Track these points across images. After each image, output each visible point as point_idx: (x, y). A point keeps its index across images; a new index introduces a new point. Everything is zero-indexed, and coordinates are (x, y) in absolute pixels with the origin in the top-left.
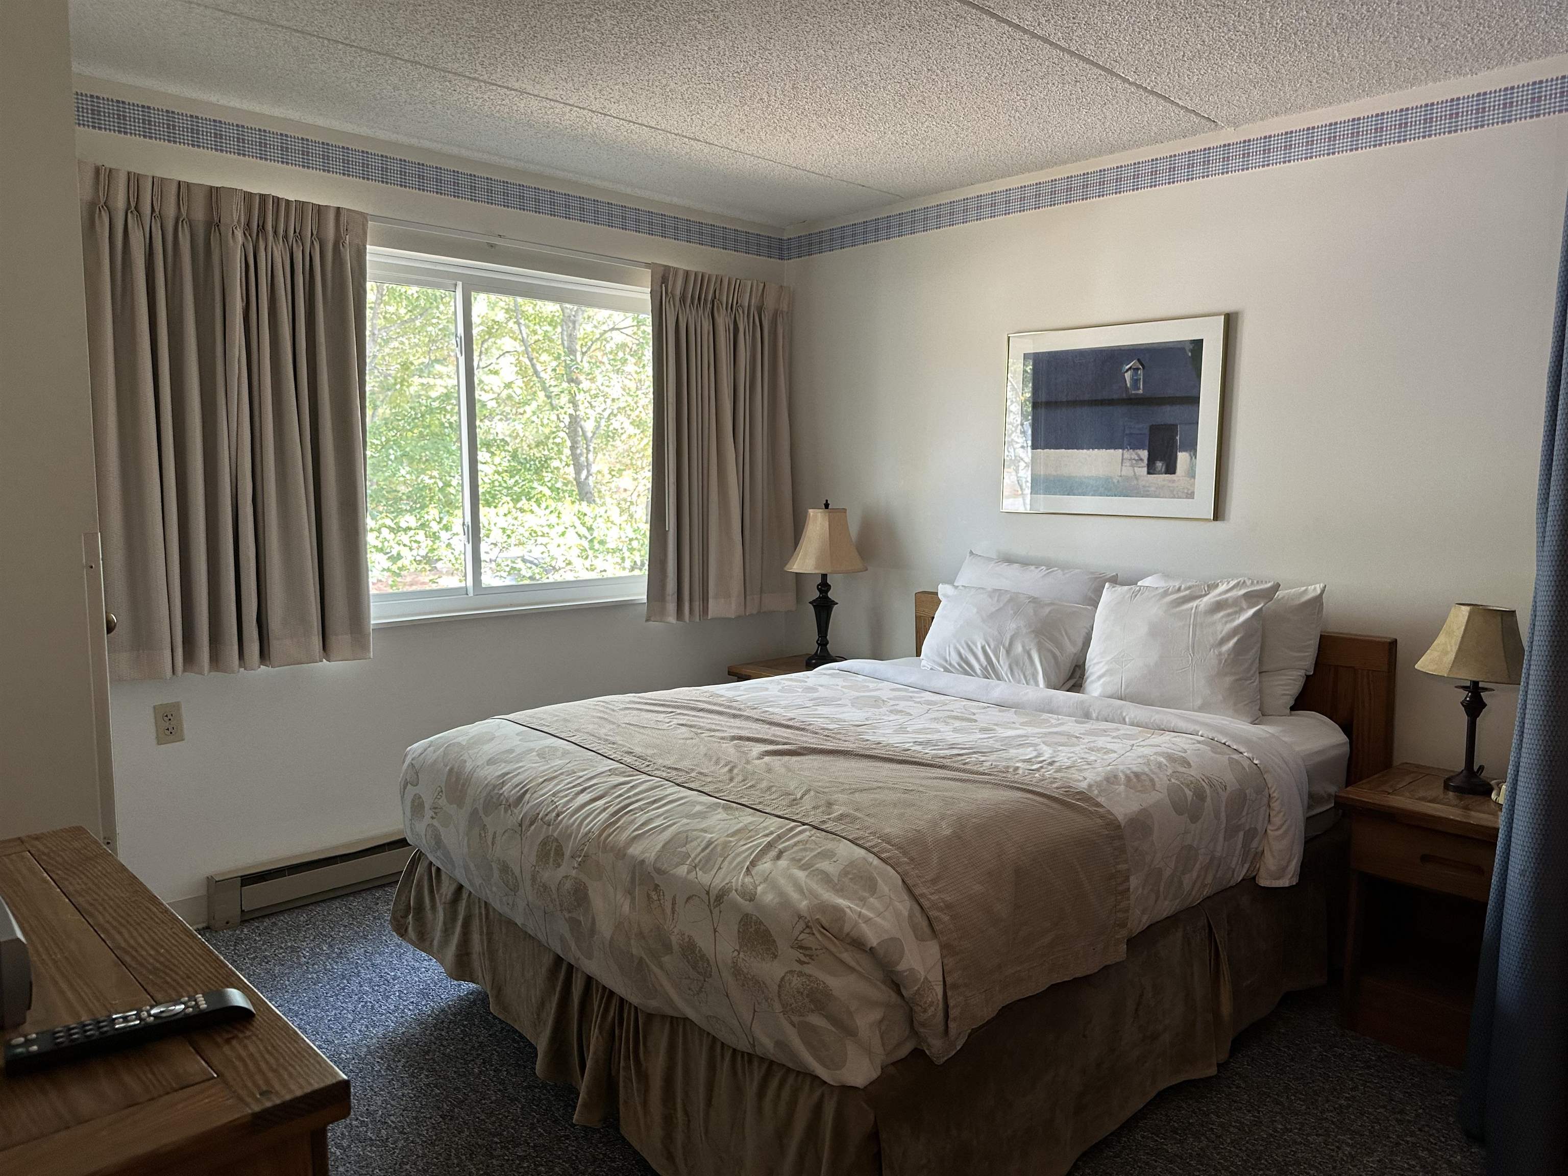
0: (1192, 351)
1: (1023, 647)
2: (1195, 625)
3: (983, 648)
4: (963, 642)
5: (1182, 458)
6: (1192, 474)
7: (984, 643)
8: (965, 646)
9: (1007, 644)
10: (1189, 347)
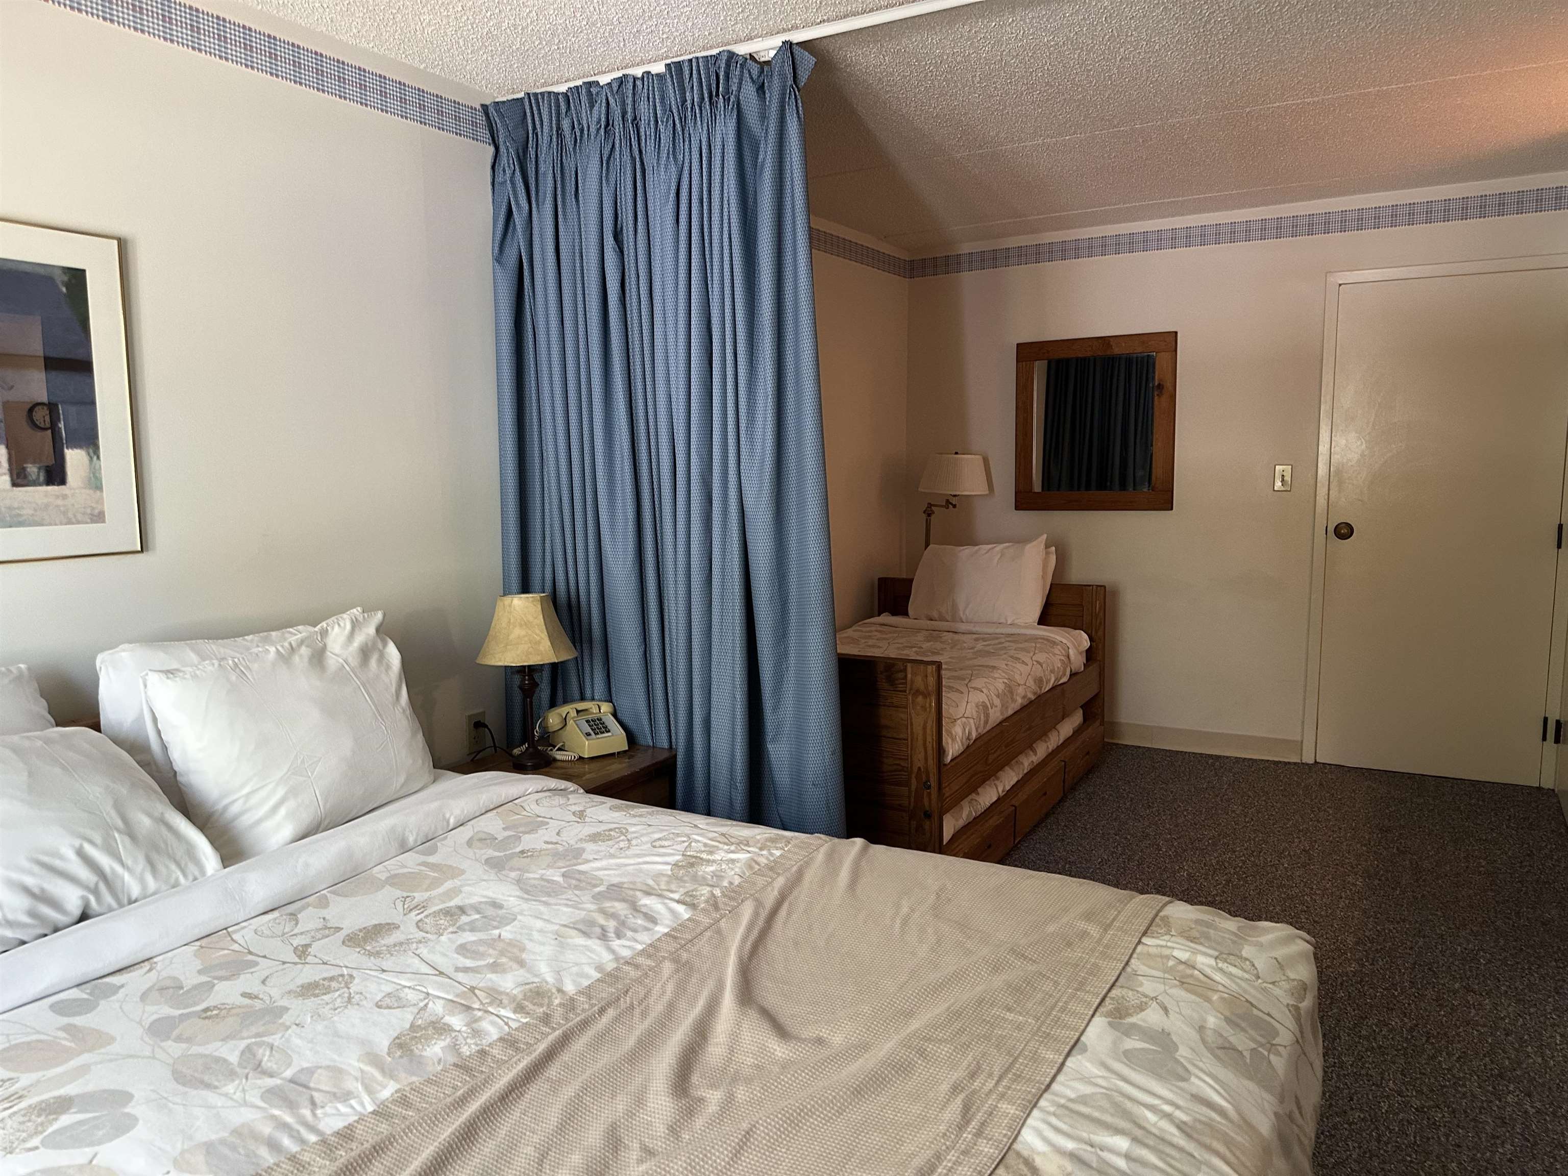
0: (67, 285)
1: (149, 815)
2: (364, 685)
3: (80, 853)
4: (26, 864)
5: (74, 458)
6: (95, 483)
7: (77, 843)
8: (36, 869)
9: (120, 823)
10: (60, 278)
